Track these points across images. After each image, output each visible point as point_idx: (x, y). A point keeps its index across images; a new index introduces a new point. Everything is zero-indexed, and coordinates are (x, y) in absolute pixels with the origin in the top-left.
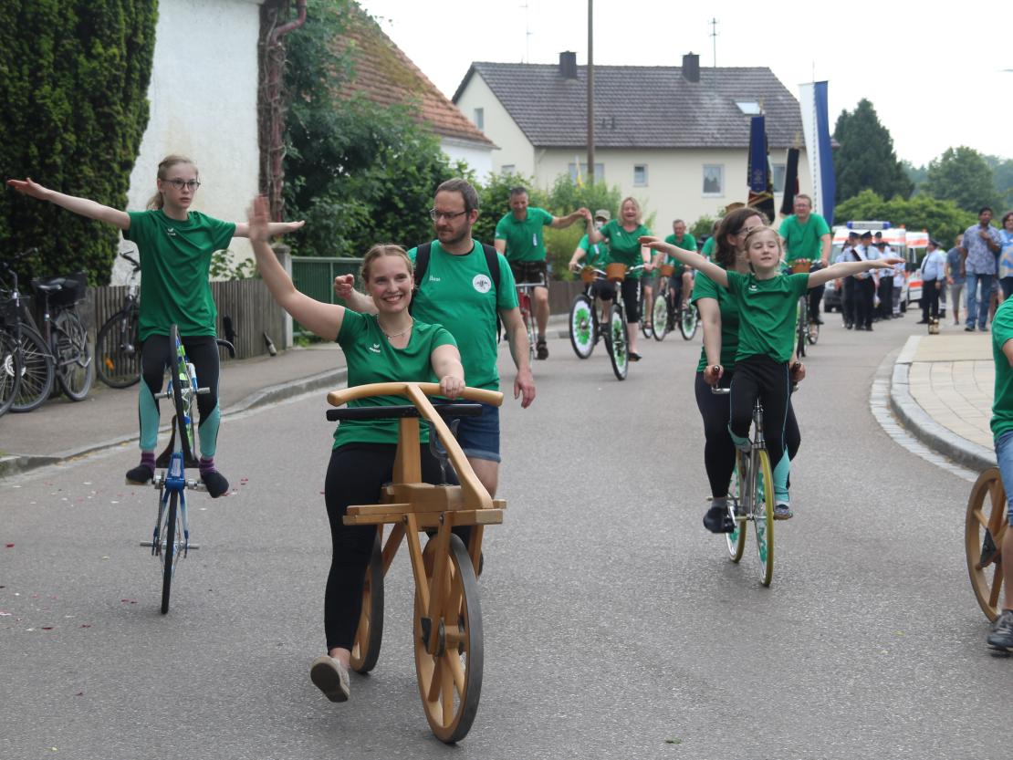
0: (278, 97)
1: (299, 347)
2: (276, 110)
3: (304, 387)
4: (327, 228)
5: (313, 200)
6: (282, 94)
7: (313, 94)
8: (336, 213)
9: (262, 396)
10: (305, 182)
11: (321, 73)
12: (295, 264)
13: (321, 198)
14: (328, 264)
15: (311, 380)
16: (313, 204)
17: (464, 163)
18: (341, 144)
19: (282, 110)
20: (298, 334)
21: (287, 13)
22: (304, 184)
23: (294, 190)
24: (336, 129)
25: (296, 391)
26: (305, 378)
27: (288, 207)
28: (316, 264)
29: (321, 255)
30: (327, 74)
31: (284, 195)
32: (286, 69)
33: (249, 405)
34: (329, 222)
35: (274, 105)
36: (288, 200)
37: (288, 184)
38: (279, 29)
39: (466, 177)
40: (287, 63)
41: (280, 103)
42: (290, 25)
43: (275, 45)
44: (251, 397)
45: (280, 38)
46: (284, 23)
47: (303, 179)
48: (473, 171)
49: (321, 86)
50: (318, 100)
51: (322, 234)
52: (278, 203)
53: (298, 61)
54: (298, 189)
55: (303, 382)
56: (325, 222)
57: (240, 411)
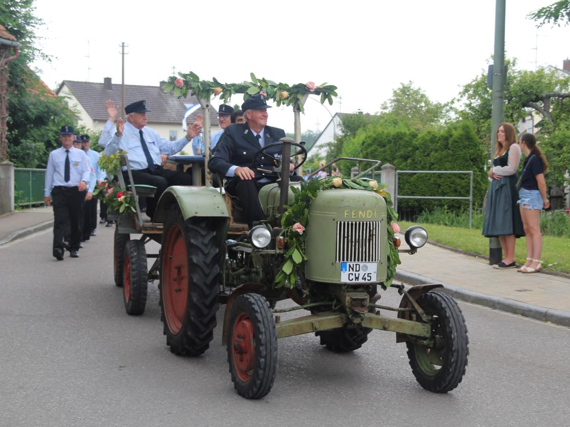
0: (5, 92)
1: (17, 211)
2: (4, 97)
3: (33, 231)
4: (28, 154)
5: (22, 141)
6: (7, 90)
7: (19, 91)
8: (33, 147)
9: (15, 235)
10: (18, 132)
11: (22, 81)
12: (16, 171)
13: (26, 140)
14: (29, 172)
15: (35, 227)
16: (21, 143)
17: (85, 126)
18: (33, 114)
19: (6, 98)
20: (16, 204)
21: (10, 52)
22: (16, 133)
23: (12, 136)
24: (31, 107)
25: (29, 233)
26: (32, 226)
27: (9, 144)
28: (25, 171)
29: (26, 167)
30: (26, 81)
31: (7, 138)
32: (9, 79)
33: (11, 239)
34: (30, 151)
35: (3, 95)
36: (9, 141)
37: (9, 133)
38: (6, 60)
39: (86, 132)
40: (9, 76)
41: (6, 94)
42: (11, 58)
43: (4, 67)
44: (10, 236)
45: (6, 64)
46: (8, 57)
47: (16, 131)
48: (88, 129)
49: (22, 87)
50: (21, 94)
51: (26, 157)
52: (5, 142)
53: (13, 75)
54: (14, 136)
55: (32, 228)
56: (28, 151)
57: (6, 243)
